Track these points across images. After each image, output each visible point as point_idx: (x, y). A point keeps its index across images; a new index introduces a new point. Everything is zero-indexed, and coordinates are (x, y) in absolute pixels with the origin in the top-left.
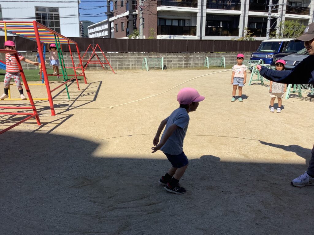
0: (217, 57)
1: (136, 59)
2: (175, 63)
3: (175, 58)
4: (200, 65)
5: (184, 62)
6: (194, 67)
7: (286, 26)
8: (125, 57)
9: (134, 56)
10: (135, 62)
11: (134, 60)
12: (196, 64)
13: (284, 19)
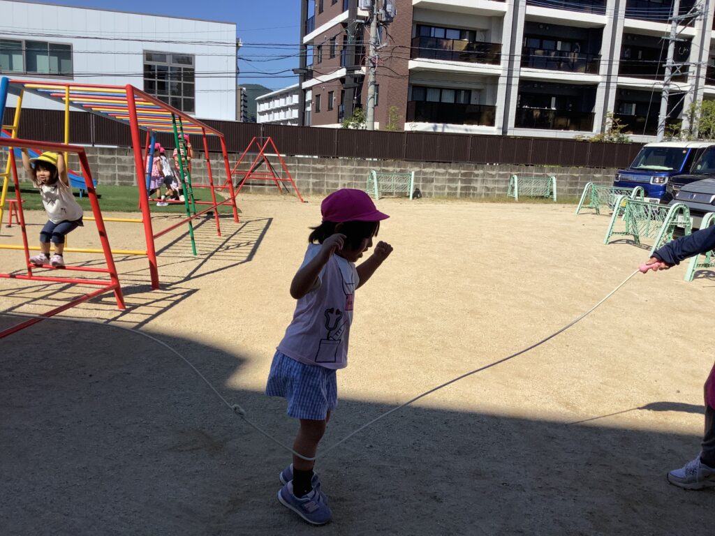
0: (537, 176)
1: (354, 174)
2: (439, 184)
3: (439, 174)
4: (497, 192)
5: (461, 183)
6: (483, 196)
7: (705, 113)
8: (330, 167)
9: (349, 167)
10: (351, 179)
11: (349, 174)
12: (488, 189)
13: (700, 97)
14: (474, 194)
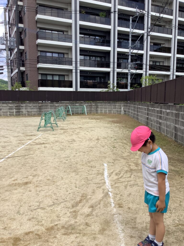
14: (22, 114)
